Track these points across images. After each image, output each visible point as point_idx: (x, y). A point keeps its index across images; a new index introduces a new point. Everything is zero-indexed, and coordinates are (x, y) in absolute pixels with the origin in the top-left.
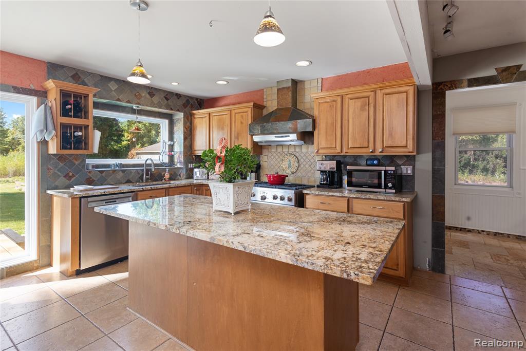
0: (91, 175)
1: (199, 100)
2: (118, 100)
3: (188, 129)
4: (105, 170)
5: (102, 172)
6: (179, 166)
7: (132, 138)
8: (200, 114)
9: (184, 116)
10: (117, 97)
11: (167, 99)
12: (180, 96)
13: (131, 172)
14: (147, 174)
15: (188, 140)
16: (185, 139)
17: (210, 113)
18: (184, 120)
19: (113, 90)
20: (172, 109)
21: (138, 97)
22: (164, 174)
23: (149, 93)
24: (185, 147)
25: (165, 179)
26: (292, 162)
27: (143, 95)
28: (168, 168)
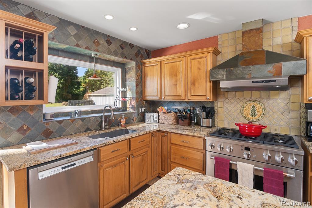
0: (48, 127)
1: (147, 51)
2: (77, 45)
3: (139, 77)
4: (63, 120)
5: (60, 122)
6: (132, 111)
7: (86, 87)
8: (150, 62)
9: (136, 64)
10: (76, 43)
11: (122, 48)
12: (133, 46)
13: (90, 120)
14: (106, 122)
15: (140, 87)
16: (137, 85)
17: (161, 61)
18: (136, 68)
19: (72, 35)
20: (126, 58)
21: (97, 43)
22: (120, 120)
23: (107, 41)
24: (137, 93)
25: (121, 125)
26: (256, 109)
27: (101, 42)
28: (123, 114)
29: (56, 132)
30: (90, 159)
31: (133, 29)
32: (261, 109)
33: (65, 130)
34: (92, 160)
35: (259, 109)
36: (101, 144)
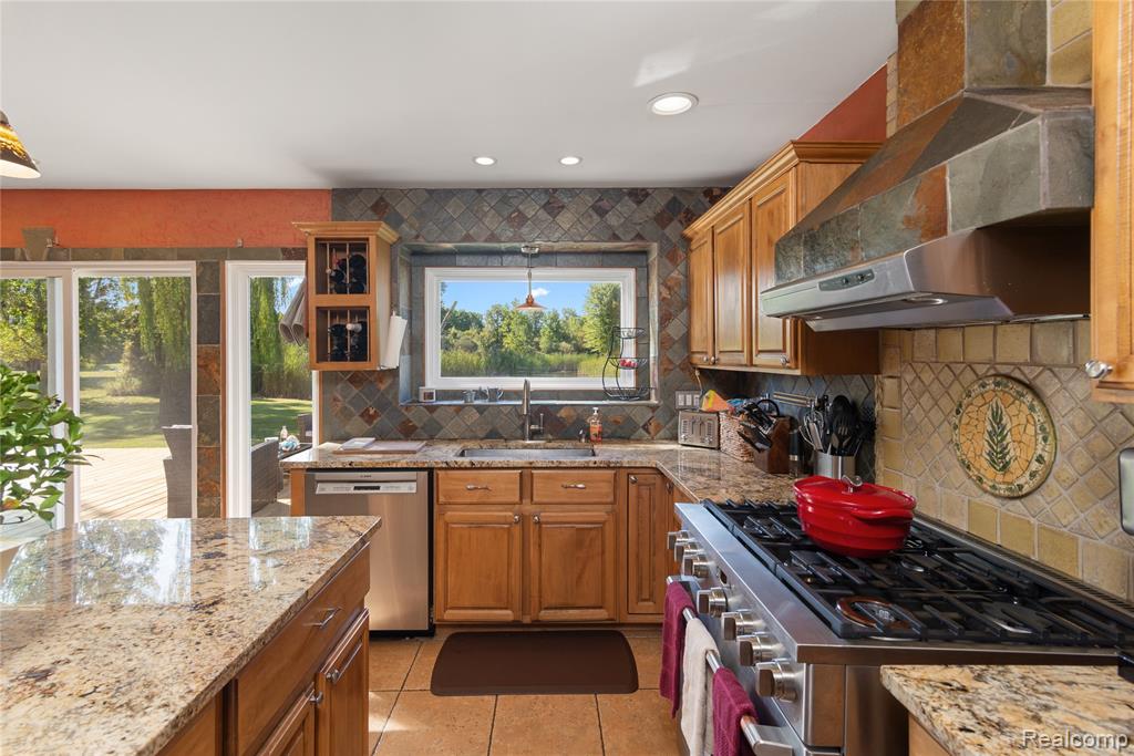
0: (409, 415)
2: (468, 238)
3: (675, 290)
5: (432, 409)
9: (662, 250)
10: (464, 232)
12: (647, 195)
15: (677, 321)
16: (664, 319)
17: (713, 227)
18: (660, 262)
19: (455, 217)
20: (616, 238)
21: (517, 221)
24: (664, 343)
25: (587, 437)
26: (1008, 427)
27: (530, 213)
28: (596, 406)
29: (422, 428)
30: (411, 489)
31: (570, 161)
32: (1031, 430)
33: (442, 428)
34: (414, 491)
35: (1021, 428)
36: (436, 463)
